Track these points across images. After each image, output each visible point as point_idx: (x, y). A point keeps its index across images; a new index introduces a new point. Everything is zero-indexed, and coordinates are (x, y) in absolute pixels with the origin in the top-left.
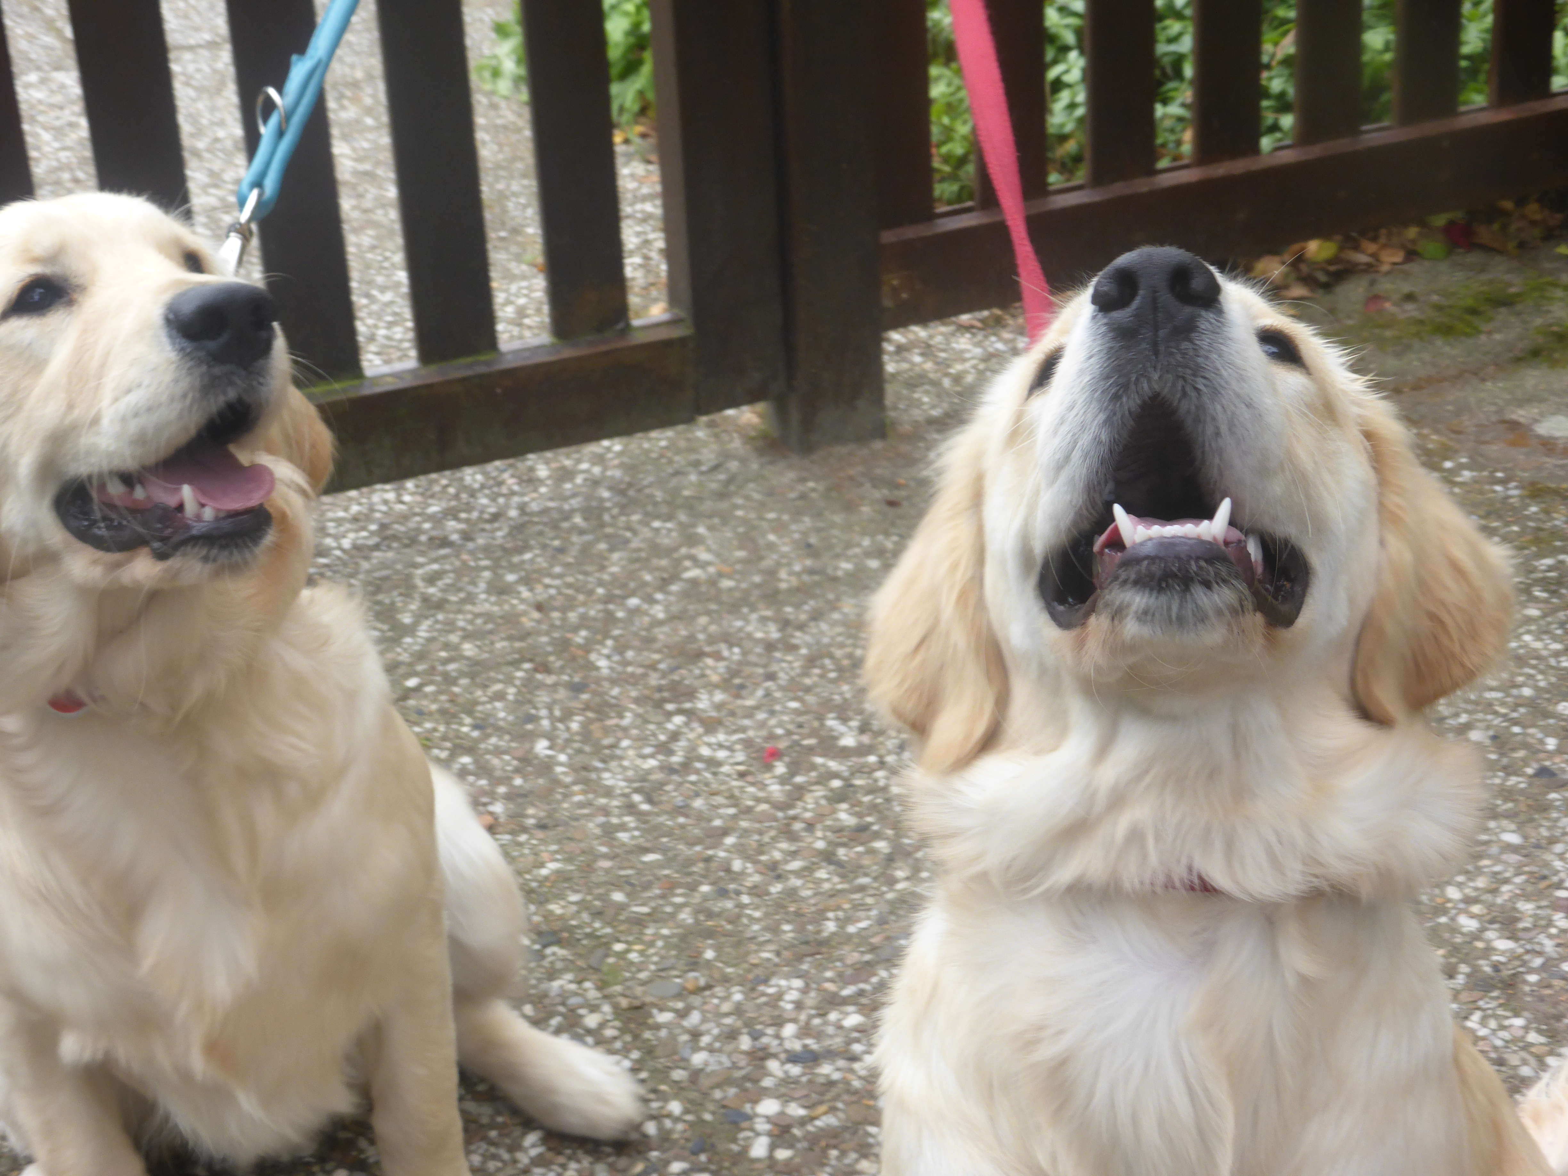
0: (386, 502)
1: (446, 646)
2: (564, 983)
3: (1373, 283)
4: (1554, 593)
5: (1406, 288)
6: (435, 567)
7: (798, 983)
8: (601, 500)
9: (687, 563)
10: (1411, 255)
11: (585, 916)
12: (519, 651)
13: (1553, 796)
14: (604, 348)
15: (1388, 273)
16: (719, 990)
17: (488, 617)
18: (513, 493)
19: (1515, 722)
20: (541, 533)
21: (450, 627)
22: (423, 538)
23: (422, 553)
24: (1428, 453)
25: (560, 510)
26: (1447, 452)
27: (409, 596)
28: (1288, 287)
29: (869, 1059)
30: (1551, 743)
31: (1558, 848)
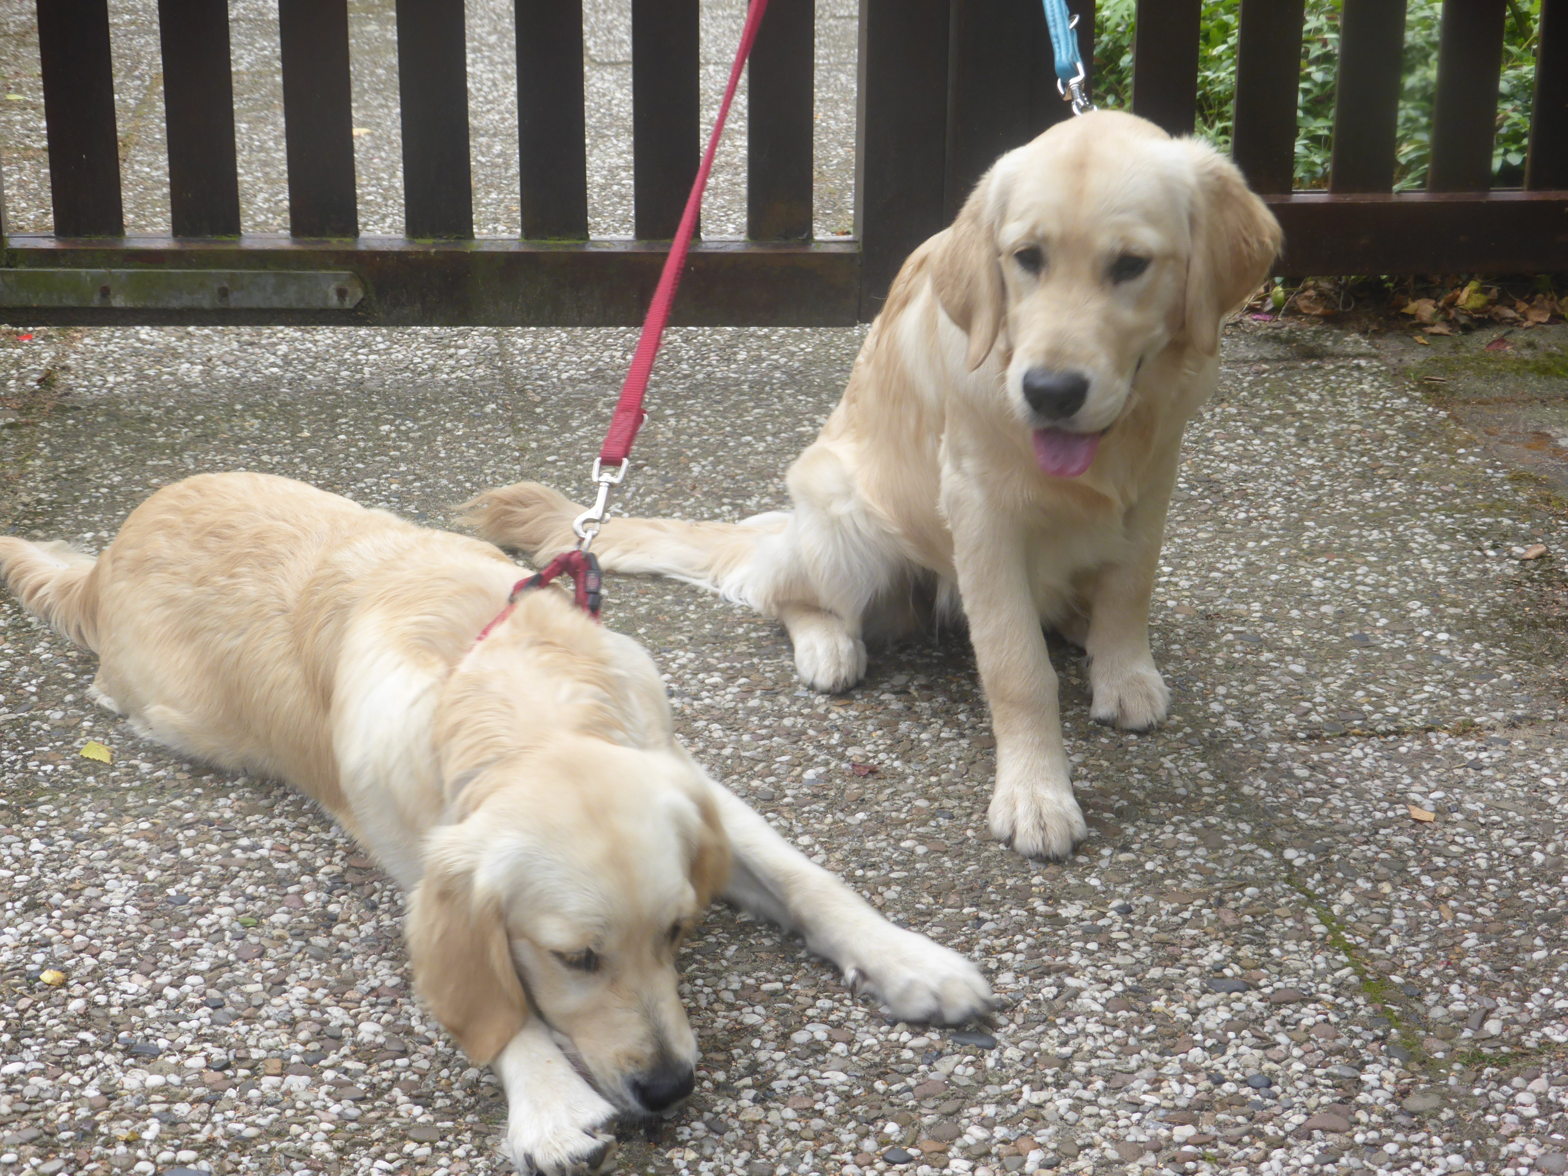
0: (612, 357)
3: (1509, 333)
4: (1473, 538)
5: (1534, 339)
7: (692, 655)
10: (1557, 318)
12: (642, 454)
13: (1355, 651)
14: (783, 251)
15: (1527, 328)
19: (1364, 605)
24: (1451, 441)
25: (737, 379)
26: (1468, 443)
27: (587, 411)
28: (1433, 325)
29: (707, 701)
30: (1383, 622)
31: (1327, 680)
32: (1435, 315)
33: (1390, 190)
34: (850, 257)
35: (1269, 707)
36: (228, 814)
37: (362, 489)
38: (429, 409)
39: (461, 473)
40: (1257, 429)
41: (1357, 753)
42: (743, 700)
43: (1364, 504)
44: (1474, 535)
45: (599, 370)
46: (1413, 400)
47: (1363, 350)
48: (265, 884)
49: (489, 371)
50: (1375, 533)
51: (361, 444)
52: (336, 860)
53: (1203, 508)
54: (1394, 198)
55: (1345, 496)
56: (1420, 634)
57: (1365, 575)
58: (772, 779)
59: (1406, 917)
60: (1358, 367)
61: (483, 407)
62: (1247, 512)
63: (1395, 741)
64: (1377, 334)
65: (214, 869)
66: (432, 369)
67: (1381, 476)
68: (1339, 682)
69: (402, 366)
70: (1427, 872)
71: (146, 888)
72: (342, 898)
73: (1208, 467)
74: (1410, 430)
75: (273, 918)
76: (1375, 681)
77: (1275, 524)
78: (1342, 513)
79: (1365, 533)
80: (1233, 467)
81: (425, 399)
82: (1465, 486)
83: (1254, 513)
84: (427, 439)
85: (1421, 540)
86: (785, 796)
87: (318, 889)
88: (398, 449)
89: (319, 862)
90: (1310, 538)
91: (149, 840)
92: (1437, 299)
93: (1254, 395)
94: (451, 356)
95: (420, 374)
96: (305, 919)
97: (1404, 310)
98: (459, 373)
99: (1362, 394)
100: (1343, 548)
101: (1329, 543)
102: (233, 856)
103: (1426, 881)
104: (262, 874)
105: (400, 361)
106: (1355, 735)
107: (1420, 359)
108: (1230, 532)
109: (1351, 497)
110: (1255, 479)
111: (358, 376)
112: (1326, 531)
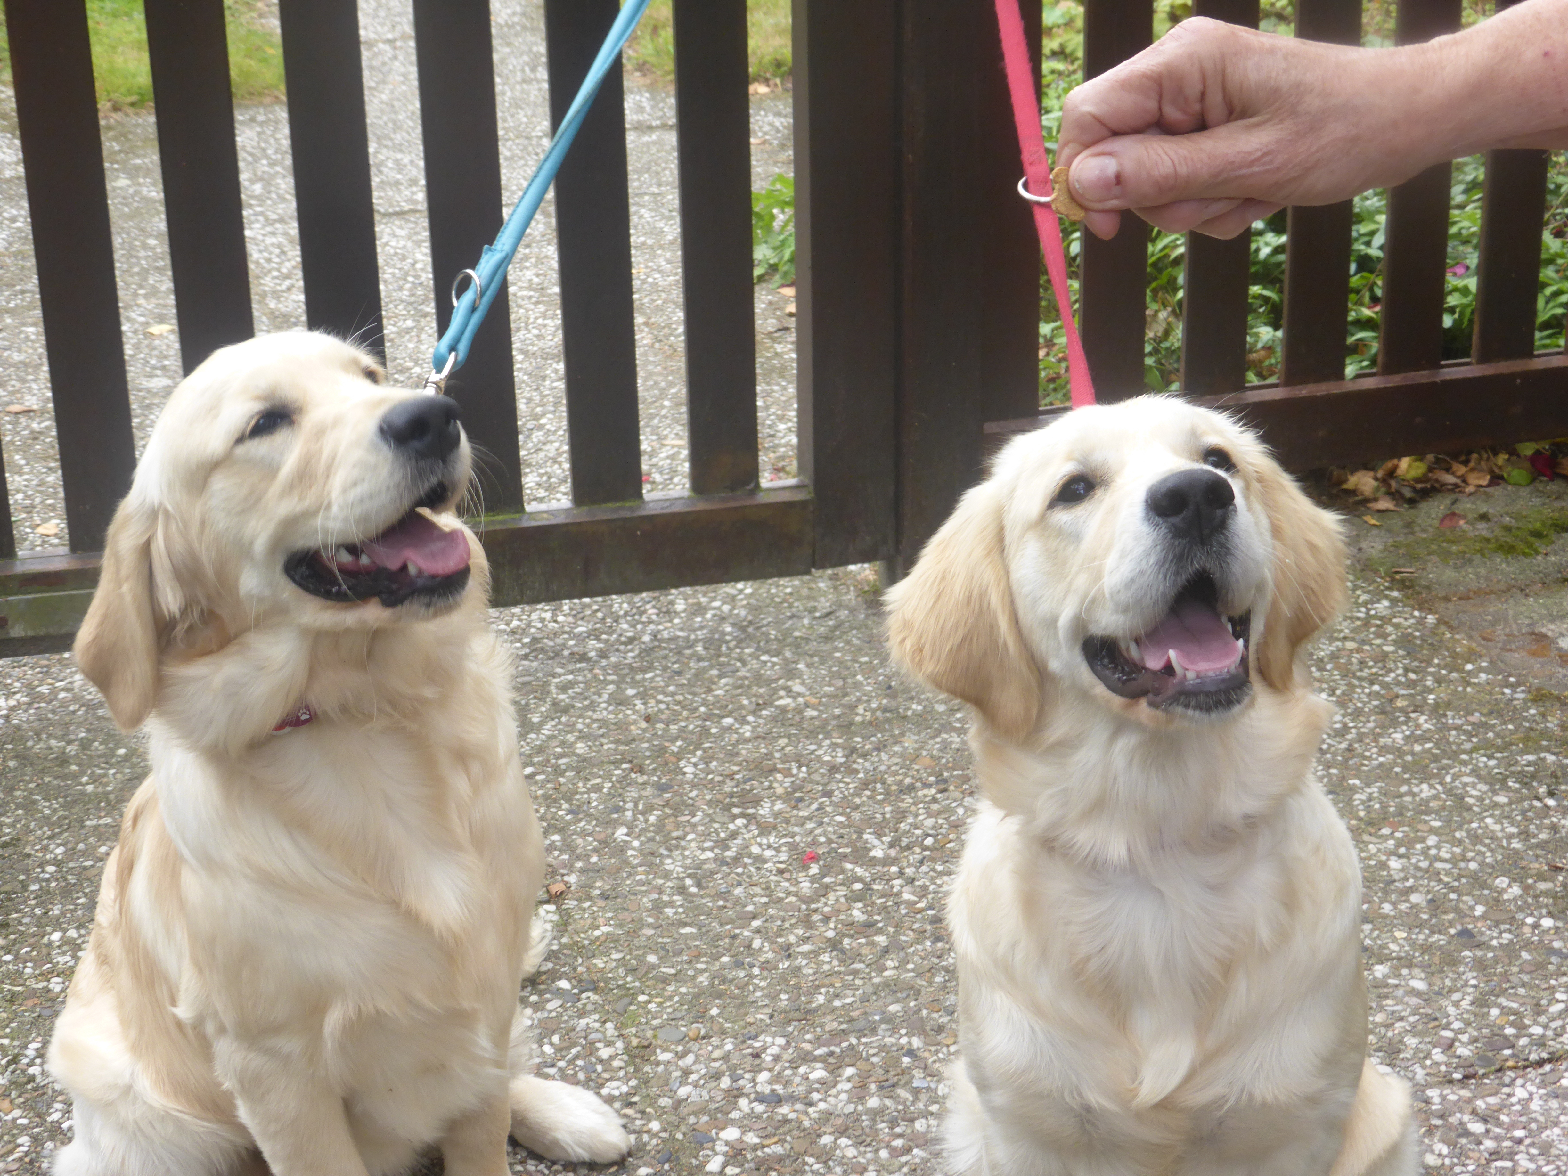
1: (563, 744)
2: (591, 1021)
3: (1455, 502)
4: (1525, 785)
5: (1484, 508)
6: (570, 677)
7: (781, 1041)
8: (724, 634)
9: (782, 693)
10: (1496, 479)
11: (621, 971)
12: (623, 754)
13: (1467, 953)
14: (733, 504)
15: (1471, 494)
16: (715, 1041)
17: (603, 723)
18: (650, 622)
19: (1454, 890)
20: (665, 657)
21: (570, 728)
22: (566, 653)
23: (563, 666)
24: (1454, 655)
26: (1472, 655)
28: (1376, 500)
29: (822, 1106)
30: (1480, 910)
31: (1456, 996)
32: (1377, 489)
33: (1342, 377)
34: (803, 504)
35: (1411, 1041)
41: (1520, 1093)
42: (861, 1099)
43: (1399, 749)
44: (1527, 780)
46: (1394, 601)
50: (1425, 786)
55: (1376, 740)
56: (1523, 923)
57: (1438, 847)
63: (1552, 1070)
67: (1402, 710)
68: (1469, 998)
74: (1405, 641)
76: (1503, 992)
78: (1381, 765)
79: (1416, 790)
82: (1491, 713)
85: (1474, 793)
90: (1363, 802)
92: (1373, 469)
97: (1345, 486)
100: (1400, 813)
101: (1385, 807)
106: (1511, 1068)
107: (1379, 545)
109: (1382, 741)
112: (1374, 789)
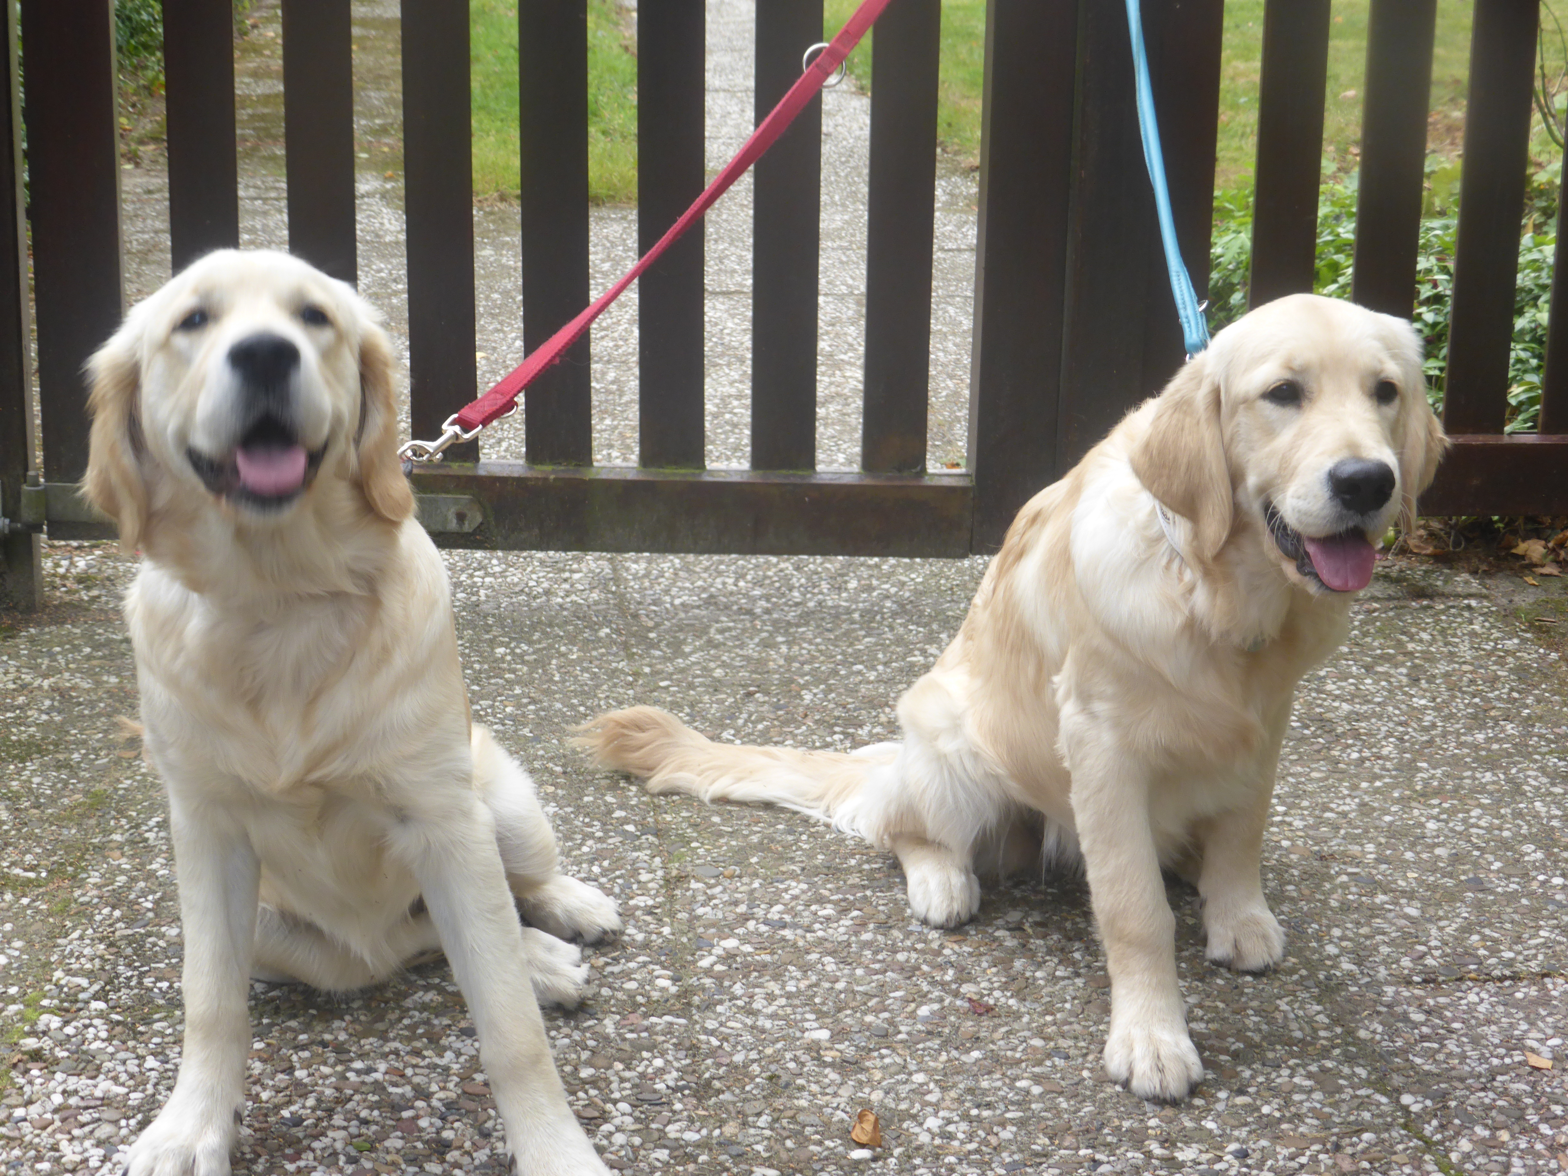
0: (724, 584)
1: (704, 669)
2: (643, 855)
6: (731, 624)
7: (805, 886)
8: (883, 607)
9: (917, 653)
11: (684, 825)
12: (754, 680)
14: (897, 483)
16: (745, 880)
17: (747, 658)
18: (821, 593)
20: (823, 619)
21: (717, 658)
22: (735, 608)
23: (728, 616)
25: (847, 608)
27: (700, 637)
28: (1543, 566)
29: (820, 934)
30: (1497, 865)
31: (1442, 923)
32: (1545, 556)
33: (1502, 432)
34: (964, 490)
35: (1385, 950)
36: (342, 1036)
37: (477, 711)
38: (544, 633)
39: (575, 697)
40: (1369, 669)
41: (1472, 997)
42: (856, 933)
43: (1476, 746)
45: (712, 596)
46: (1524, 641)
47: (1473, 591)
48: (378, 1108)
49: (603, 596)
50: (1488, 775)
51: (477, 666)
52: (451, 1085)
53: (1316, 747)
54: (1506, 440)
55: (1458, 737)
56: (1534, 878)
57: (1479, 818)
58: (886, 1015)
59: (1525, 1166)
60: (1469, 608)
61: (597, 631)
62: (1360, 751)
63: (1511, 986)
64: (1487, 574)
65: (329, 1092)
66: (547, 592)
67: (1492, 718)
68: (1454, 926)
69: (517, 589)
70: (1546, 1120)
71: (260, 1108)
72: (457, 1125)
73: (1320, 706)
74: (1521, 672)
75: (387, 1143)
76: (1490, 925)
77: (1388, 765)
78: (1455, 755)
79: (1478, 775)
80: (1346, 707)
81: (540, 622)
83: (1366, 753)
84: (542, 663)
85: (1534, 783)
86: (899, 1032)
87: (432, 1115)
88: (514, 671)
89: (434, 1087)
90: (1423, 779)
91: (264, 1061)
92: (1547, 540)
93: (1365, 634)
94: (566, 580)
95: (535, 598)
96: (419, 1145)
97: (1514, 551)
98: (574, 597)
99: (1473, 634)
100: (1456, 790)
101: (1442, 785)
102: (347, 1079)
103: (1545, 1129)
104: (376, 1098)
105: (516, 585)
106: (1470, 979)
107: (1531, 600)
108: (1343, 772)
109: (1463, 738)
110: (1367, 719)
111: (474, 598)
112: (1439, 772)
